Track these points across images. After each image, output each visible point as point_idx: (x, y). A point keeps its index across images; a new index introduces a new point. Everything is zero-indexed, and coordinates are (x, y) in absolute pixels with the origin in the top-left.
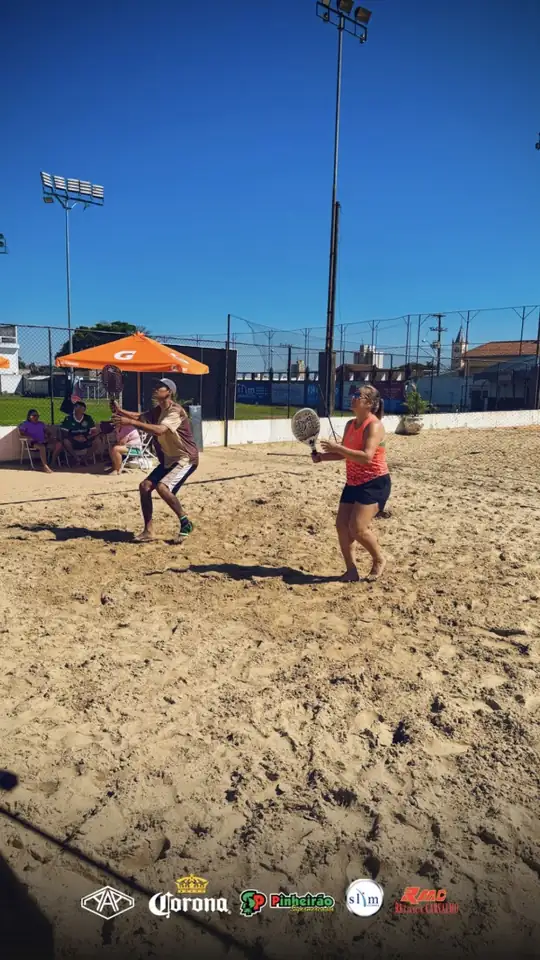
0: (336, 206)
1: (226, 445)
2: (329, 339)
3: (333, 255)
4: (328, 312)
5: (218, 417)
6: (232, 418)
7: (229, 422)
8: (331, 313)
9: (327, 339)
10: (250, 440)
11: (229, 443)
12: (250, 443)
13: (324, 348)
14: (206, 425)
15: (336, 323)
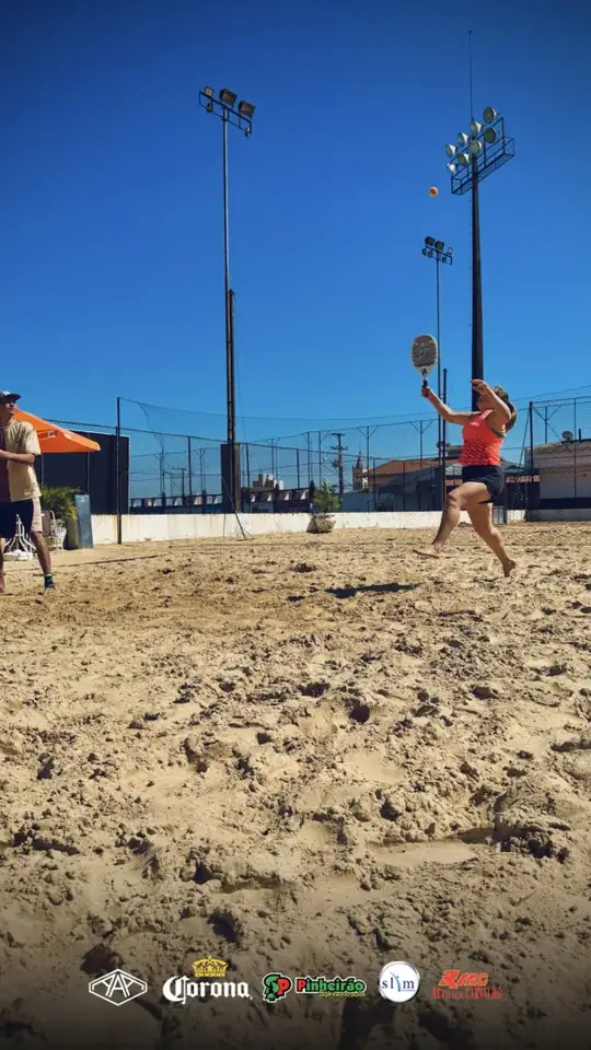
0: (229, 295)
1: (120, 542)
2: (231, 430)
3: (230, 343)
4: (229, 403)
5: (109, 511)
6: (126, 513)
7: (123, 516)
8: (231, 403)
9: (229, 430)
10: (148, 537)
11: (123, 541)
12: (148, 540)
13: (226, 439)
14: (95, 519)
15: (237, 413)
